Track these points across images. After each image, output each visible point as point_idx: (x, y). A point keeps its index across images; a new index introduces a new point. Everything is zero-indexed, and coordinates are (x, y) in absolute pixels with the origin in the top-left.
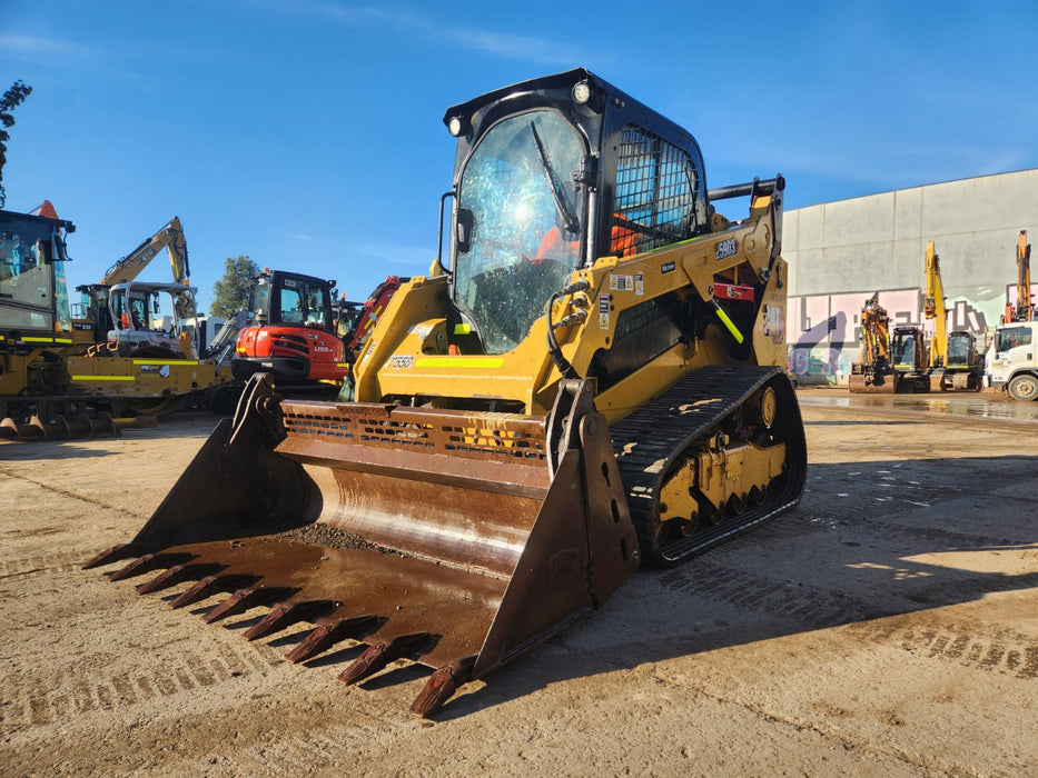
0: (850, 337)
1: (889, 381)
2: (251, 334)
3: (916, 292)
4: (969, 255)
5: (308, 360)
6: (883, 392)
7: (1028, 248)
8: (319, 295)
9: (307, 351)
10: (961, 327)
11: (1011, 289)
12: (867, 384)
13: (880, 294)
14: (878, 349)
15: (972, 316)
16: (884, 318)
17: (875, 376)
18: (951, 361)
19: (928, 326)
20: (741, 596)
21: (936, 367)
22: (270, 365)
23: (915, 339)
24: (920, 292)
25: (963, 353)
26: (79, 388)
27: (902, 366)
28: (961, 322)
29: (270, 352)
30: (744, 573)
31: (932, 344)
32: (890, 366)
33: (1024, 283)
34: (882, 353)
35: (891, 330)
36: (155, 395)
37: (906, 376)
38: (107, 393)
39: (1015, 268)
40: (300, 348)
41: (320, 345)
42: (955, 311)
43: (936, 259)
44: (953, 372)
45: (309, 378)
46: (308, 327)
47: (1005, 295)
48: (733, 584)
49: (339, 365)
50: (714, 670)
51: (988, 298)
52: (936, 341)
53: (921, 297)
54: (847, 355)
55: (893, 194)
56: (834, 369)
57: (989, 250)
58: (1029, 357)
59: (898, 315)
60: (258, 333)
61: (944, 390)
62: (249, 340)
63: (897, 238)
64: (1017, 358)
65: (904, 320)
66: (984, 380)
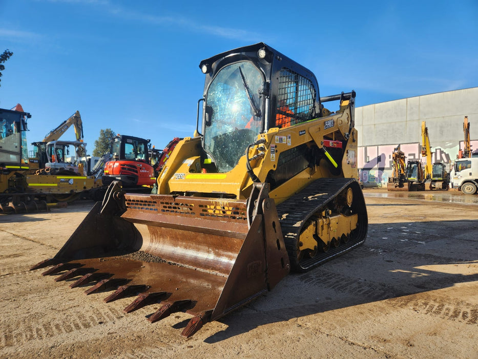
0: (387, 165)
1: (406, 185)
2: (111, 164)
3: (417, 144)
4: (441, 127)
5: (137, 176)
6: (403, 191)
7: (469, 124)
8: (143, 146)
9: (137, 172)
10: (438, 160)
11: (461, 143)
12: (396, 187)
13: (401, 145)
14: (400, 171)
15: (443, 155)
16: (403, 156)
17: (399, 183)
18: (434, 176)
19: (424, 160)
20: (337, 285)
21: (427, 179)
22: (120, 178)
23: (418, 166)
24: (419, 144)
25: (440, 172)
26: (32, 190)
28: (439, 158)
29: (120, 173)
30: (339, 275)
31: (425, 168)
32: (406, 178)
33: (467, 140)
34: (402, 172)
35: (406, 162)
36: (67, 193)
37: (414, 183)
38: (44, 192)
39: (463, 133)
40: (134, 171)
41: (143, 169)
42: (436, 153)
43: (426, 129)
44: (435, 181)
45: (137, 184)
46: (137, 161)
47: (459, 145)
48: (333, 280)
49: (151, 178)
50: (325, 321)
51: (451, 147)
52: (427, 167)
53: (420, 147)
54: (386, 174)
55: (406, 99)
56: (380, 180)
57: (451, 125)
58: (470, 174)
59: (410, 155)
60: (114, 164)
61: (431, 189)
62: (110, 167)
63: (408, 120)
64: (464, 175)
65: (412, 157)
66: (450, 185)
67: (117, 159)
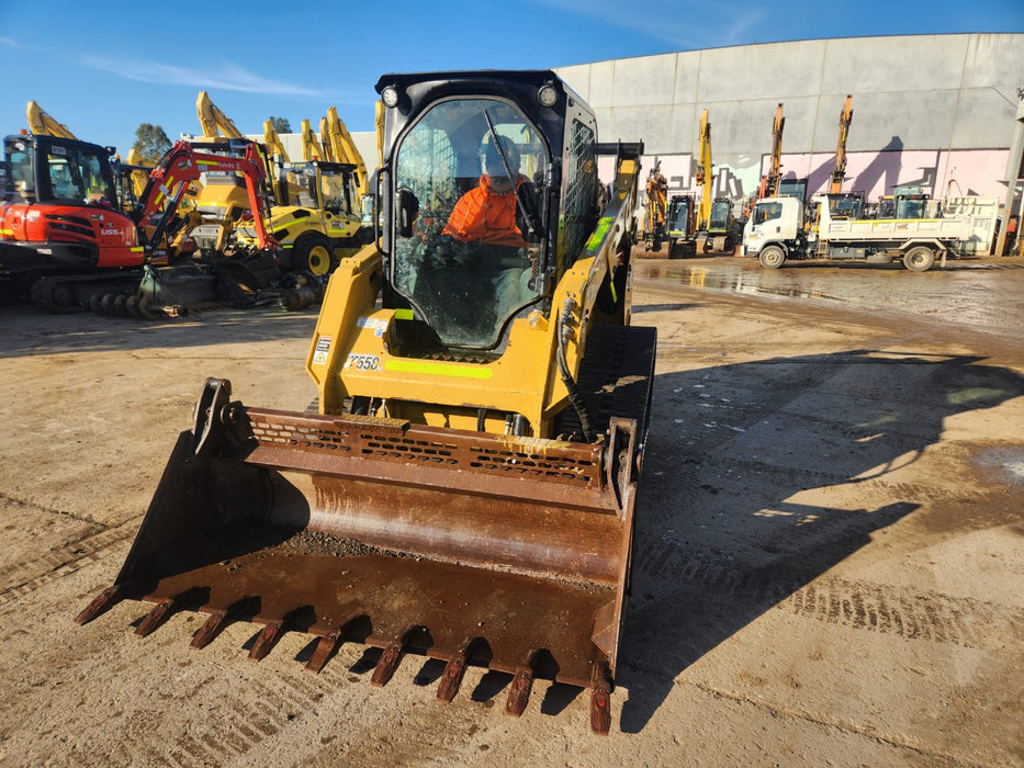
1: (665, 247)
2: (18, 213)
3: (689, 157)
4: (734, 123)
5: (95, 245)
6: (660, 258)
7: (783, 121)
8: (95, 164)
9: (92, 234)
10: (723, 193)
11: (765, 157)
12: (648, 250)
13: (661, 158)
14: (657, 215)
15: (732, 182)
16: (664, 186)
17: (654, 243)
18: (712, 226)
19: (696, 190)
21: (701, 230)
22: (48, 252)
23: (688, 206)
24: (692, 158)
25: (723, 218)
27: (675, 232)
28: (723, 188)
29: (45, 236)
31: (699, 209)
32: (667, 232)
33: (776, 155)
34: (660, 219)
35: (669, 198)
37: (678, 242)
39: (771, 139)
40: (83, 231)
41: (108, 227)
42: (719, 177)
43: (708, 127)
44: (714, 235)
45: (99, 265)
46: (89, 206)
47: (759, 163)
49: (133, 250)
51: (747, 165)
52: (702, 206)
53: (693, 162)
55: (675, 55)
57: (750, 118)
58: (778, 229)
59: (674, 179)
60: (26, 212)
61: (706, 252)
62: (16, 220)
63: (676, 102)
64: (768, 231)
65: (677, 184)
66: (742, 248)
67: (32, 201)
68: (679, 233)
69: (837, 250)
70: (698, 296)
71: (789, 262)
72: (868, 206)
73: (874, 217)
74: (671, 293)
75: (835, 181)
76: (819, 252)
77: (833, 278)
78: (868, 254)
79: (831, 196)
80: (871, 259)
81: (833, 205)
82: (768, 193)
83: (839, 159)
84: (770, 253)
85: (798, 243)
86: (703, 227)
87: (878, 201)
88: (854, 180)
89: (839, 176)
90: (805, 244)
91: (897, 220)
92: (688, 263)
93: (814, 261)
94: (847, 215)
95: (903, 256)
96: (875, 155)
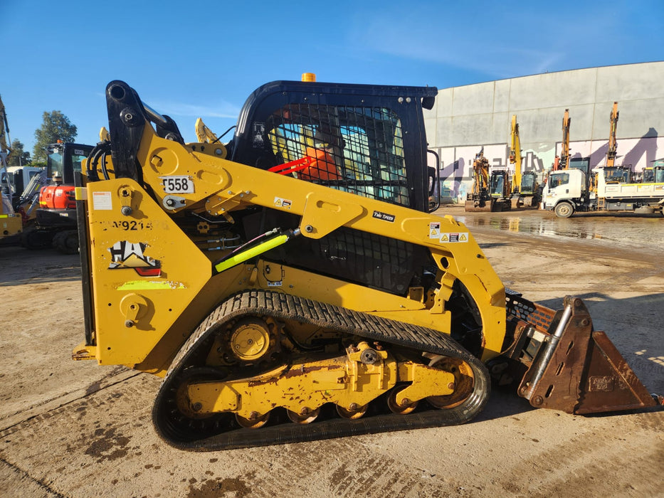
0: (466, 174)
1: (488, 204)
2: (50, 191)
3: (505, 146)
4: (535, 123)
6: (485, 211)
7: (569, 120)
10: (529, 168)
11: (558, 144)
12: (476, 206)
13: (485, 147)
14: (482, 183)
15: (535, 161)
16: (486, 165)
17: (480, 201)
18: (523, 190)
19: (511, 167)
21: (515, 193)
22: (66, 215)
23: (504, 176)
24: (507, 146)
25: (530, 184)
27: (495, 194)
28: (529, 165)
29: (65, 205)
31: (513, 179)
32: (489, 195)
33: (566, 142)
34: (485, 186)
35: (490, 171)
37: (498, 201)
39: (561, 132)
42: (527, 158)
43: (517, 126)
44: (524, 196)
47: (554, 148)
51: (545, 150)
52: (515, 177)
53: (508, 149)
54: (464, 186)
55: (493, 82)
56: (457, 193)
57: (547, 120)
58: (567, 191)
59: (495, 160)
60: (55, 190)
61: (519, 207)
62: (48, 196)
63: (495, 111)
64: (560, 192)
65: (497, 163)
66: (542, 205)
67: (59, 183)
68: (498, 195)
69: (611, 204)
70: (505, 238)
71: (577, 213)
72: (635, 174)
73: (640, 181)
74: (486, 236)
75: (609, 158)
76: (599, 206)
77: (610, 224)
78: (635, 207)
79: (606, 169)
80: (638, 211)
81: (608, 175)
82: (559, 168)
83: (611, 143)
84: (562, 207)
85: (582, 200)
86: (516, 191)
87: (642, 171)
88: (623, 158)
89: (612, 155)
90: (588, 201)
91: (657, 183)
92: (504, 215)
93: (595, 212)
94: (620, 181)
95: (662, 208)
96: (637, 141)
